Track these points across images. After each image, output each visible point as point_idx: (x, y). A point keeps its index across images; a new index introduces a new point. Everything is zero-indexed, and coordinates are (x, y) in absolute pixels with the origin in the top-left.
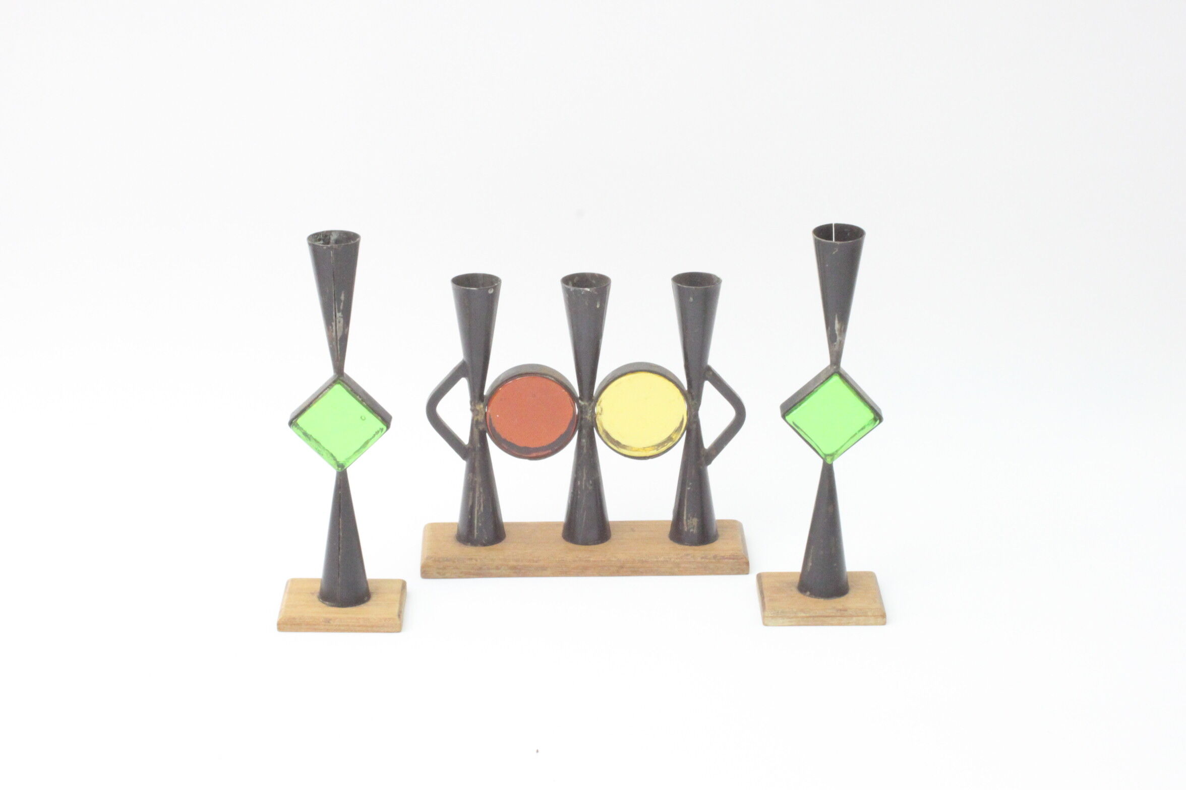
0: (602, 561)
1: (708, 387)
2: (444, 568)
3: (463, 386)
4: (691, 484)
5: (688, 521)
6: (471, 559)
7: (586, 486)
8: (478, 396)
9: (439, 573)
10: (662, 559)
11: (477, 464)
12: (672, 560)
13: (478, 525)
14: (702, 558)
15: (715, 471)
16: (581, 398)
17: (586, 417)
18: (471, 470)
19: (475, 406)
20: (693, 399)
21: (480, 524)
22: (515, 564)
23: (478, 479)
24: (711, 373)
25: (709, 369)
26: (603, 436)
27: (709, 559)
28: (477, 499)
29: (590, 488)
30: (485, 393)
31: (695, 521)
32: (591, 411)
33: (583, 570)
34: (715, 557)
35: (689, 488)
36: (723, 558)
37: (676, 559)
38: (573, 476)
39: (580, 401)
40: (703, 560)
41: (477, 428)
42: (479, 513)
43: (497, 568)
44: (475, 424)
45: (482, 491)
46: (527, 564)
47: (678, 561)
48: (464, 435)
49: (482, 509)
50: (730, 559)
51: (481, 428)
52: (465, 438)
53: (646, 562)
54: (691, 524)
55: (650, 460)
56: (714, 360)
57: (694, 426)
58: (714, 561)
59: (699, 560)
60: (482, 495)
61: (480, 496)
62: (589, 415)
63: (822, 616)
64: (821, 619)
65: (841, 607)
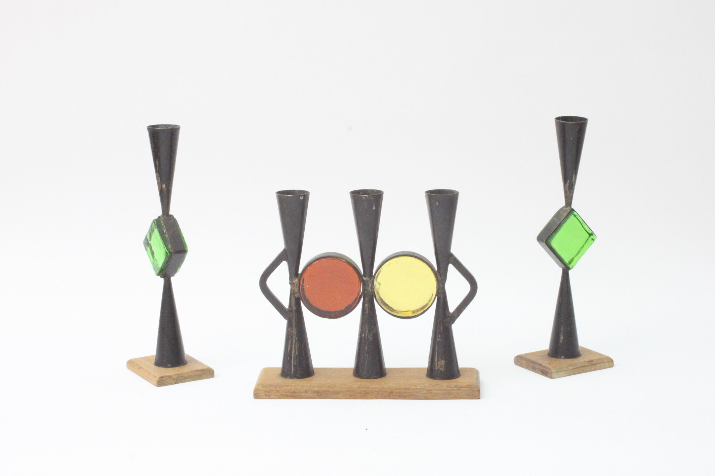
0: (378, 388)
1: (451, 268)
2: (269, 392)
3: (284, 267)
4: (440, 336)
5: (438, 362)
6: (288, 386)
7: (367, 336)
8: (294, 273)
9: (266, 395)
10: (419, 387)
11: (294, 321)
12: (426, 388)
13: (294, 364)
14: (447, 387)
15: (457, 328)
16: (364, 276)
17: (368, 288)
18: (289, 325)
19: (292, 280)
20: (441, 276)
21: (296, 364)
22: (318, 389)
23: (294, 331)
24: (453, 258)
25: (451, 255)
26: (379, 301)
27: (452, 387)
28: (293, 345)
29: (371, 339)
30: (300, 271)
31: (443, 362)
32: (371, 284)
33: (365, 395)
34: (456, 386)
35: (439, 339)
36: (462, 387)
37: (429, 387)
38: (360, 331)
39: (364, 278)
40: (448, 388)
41: (294, 296)
42: (295, 356)
43: (306, 392)
44: (292, 294)
45: (297, 340)
46: (326, 389)
47: (430, 388)
48: (285, 301)
49: (297, 353)
50: (466, 387)
51: (297, 296)
52: (286, 303)
53: (408, 389)
54: (441, 364)
55: (412, 319)
56: (455, 249)
57: (442, 296)
58: (455, 389)
59: (445, 388)
60: (297, 343)
61: (295, 343)
62: (370, 287)
63: (582, 367)
64: (582, 368)
65: (588, 360)
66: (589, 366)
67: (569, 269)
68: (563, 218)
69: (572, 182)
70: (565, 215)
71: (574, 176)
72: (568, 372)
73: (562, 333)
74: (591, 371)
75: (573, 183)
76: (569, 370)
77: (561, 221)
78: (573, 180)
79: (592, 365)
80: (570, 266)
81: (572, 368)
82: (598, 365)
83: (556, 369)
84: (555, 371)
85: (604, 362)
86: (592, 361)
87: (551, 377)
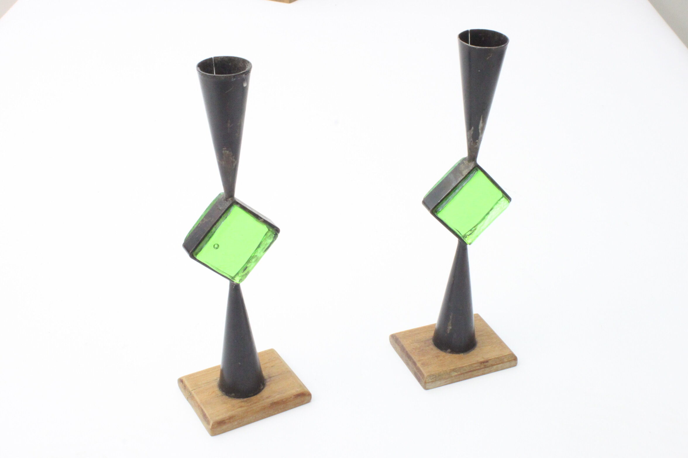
63: (470, 371)
64: (470, 373)
65: (482, 360)
66: (481, 369)
68: (461, 179)
69: (478, 130)
70: (465, 173)
71: (481, 121)
72: (449, 379)
73: (450, 322)
74: (483, 374)
75: (480, 131)
76: (452, 377)
77: (458, 182)
78: (480, 128)
79: (485, 367)
80: (469, 241)
81: (456, 374)
82: (495, 367)
83: (432, 378)
84: (430, 381)
85: (502, 363)
86: (487, 362)
87: (426, 388)
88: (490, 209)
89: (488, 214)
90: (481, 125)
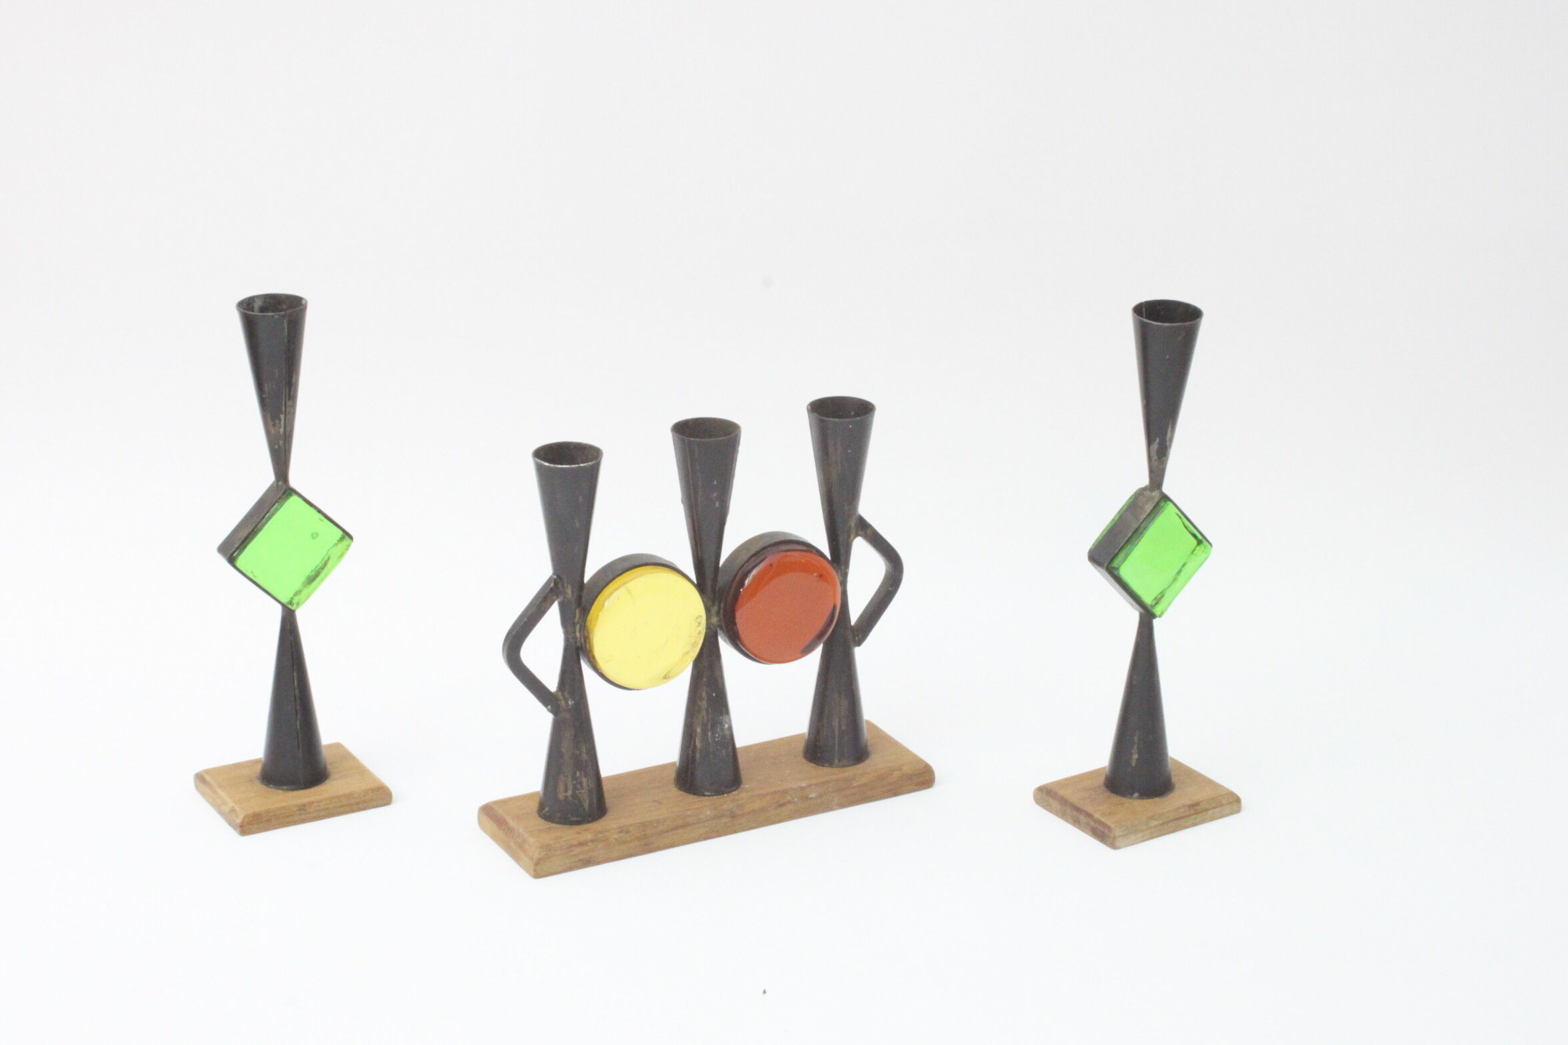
63: (1176, 819)
64: (1176, 822)
65: (1189, 802)
66: (1189, 816)
67: (1153, 616)
68: (1145, 516)
69: (1166, 442)
70: (1149, 507)
71: (1169, 428)
72: (1147, 832)
73: (1135, 747)
74: (1194, 825)
76: (1150, 828)
77: (1141, 521)
78: (1167, 437)
79: (1197, 813)
80: (1157, 610)
81: (1156, 823)
82: (1210, 812)
83: (1123, 829)
84: (1121, 833)
85: (1221, 805)
86: (1197, 804)
87: (1114, 846)
88: (1182, 563)
89: (1179, 572)
90: (1169, 434)
